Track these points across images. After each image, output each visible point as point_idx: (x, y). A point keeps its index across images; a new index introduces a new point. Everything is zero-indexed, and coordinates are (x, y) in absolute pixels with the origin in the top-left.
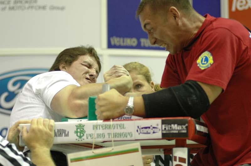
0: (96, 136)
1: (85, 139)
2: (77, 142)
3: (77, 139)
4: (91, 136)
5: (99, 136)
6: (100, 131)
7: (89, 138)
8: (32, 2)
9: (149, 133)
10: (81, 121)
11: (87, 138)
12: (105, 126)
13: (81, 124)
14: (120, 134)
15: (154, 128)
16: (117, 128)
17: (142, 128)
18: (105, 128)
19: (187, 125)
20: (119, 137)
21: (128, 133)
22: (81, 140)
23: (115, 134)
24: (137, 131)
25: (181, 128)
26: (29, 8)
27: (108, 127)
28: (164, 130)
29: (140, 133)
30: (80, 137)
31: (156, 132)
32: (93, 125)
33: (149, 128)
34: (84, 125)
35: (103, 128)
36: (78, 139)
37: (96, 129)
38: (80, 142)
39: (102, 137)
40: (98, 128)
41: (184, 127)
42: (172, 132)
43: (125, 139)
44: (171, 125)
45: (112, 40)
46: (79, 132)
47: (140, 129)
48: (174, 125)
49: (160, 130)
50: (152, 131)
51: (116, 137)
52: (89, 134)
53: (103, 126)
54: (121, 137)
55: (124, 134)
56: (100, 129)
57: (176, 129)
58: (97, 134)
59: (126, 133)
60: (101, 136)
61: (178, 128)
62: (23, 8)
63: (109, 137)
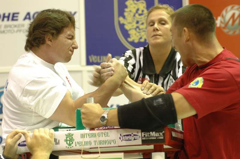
0: (83, 143)
1: (74, 147)
2: (67, 149)
3: (66, 147)
4: (79, 144)
5: (86, 143)
6: (87, 139)
7: (78, 145)
8: (20, 26)
9: (131, 140)
10: (70, 130)
11: (76, 146)
12: (91, 135)
13: (70, 133)
14: (105, 141)
15: (134, 135)
16: (102, 136)
17: (124, 136)
18: (91, 136)
19: (164, 132)
20: (104, 144)
21: (112, 140)
22: (71, 147)
23: (101, 141)
24: (120, 138)
25: (158, 135)
26: (17, 31)
27: (94, 135)
28: (143, 137)
29: (123, 140)
30: (70, 145)
31: (136, 139)
32: (81, 134)
33: (130, 135)
34: (73, 134)
35: (90, 136)
36: (68, 147)
37: (83, 137)
38: (70, 149)
39: (89, 145)
40: (85, 136)
41: (161, 134)
42: (151, 138)
43: (109, 145)
44: (149, 133)
45: (90, 57)
46: (68, 140)
47: (122, 136)
48: (152, 133)
49: (140, 137)
50: (133, 138)
51: (102, 144)
52: (77, 142)
53: (90, 134)
54: (106, 144)
55: (109, 142)
56: (87, 137)
57: (154, 136)
58: (85, 142)
59: (110, 140)
60: (88, 143)
61: (156, 135)
62: (13, 31)
63: (95, 145)
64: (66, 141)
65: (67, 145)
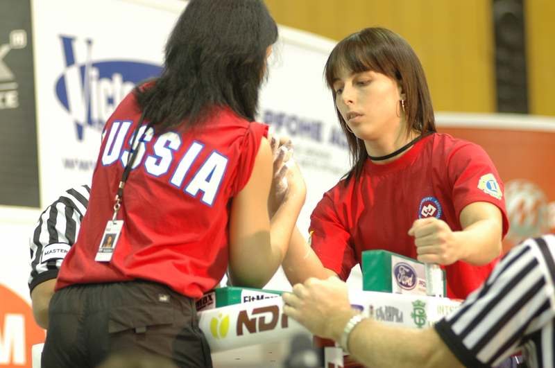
30: (420, 325)
64: (414, 316)
65: (416, 326)
